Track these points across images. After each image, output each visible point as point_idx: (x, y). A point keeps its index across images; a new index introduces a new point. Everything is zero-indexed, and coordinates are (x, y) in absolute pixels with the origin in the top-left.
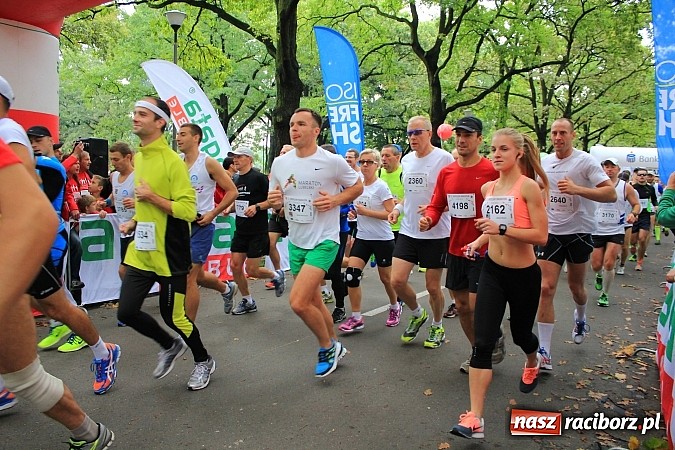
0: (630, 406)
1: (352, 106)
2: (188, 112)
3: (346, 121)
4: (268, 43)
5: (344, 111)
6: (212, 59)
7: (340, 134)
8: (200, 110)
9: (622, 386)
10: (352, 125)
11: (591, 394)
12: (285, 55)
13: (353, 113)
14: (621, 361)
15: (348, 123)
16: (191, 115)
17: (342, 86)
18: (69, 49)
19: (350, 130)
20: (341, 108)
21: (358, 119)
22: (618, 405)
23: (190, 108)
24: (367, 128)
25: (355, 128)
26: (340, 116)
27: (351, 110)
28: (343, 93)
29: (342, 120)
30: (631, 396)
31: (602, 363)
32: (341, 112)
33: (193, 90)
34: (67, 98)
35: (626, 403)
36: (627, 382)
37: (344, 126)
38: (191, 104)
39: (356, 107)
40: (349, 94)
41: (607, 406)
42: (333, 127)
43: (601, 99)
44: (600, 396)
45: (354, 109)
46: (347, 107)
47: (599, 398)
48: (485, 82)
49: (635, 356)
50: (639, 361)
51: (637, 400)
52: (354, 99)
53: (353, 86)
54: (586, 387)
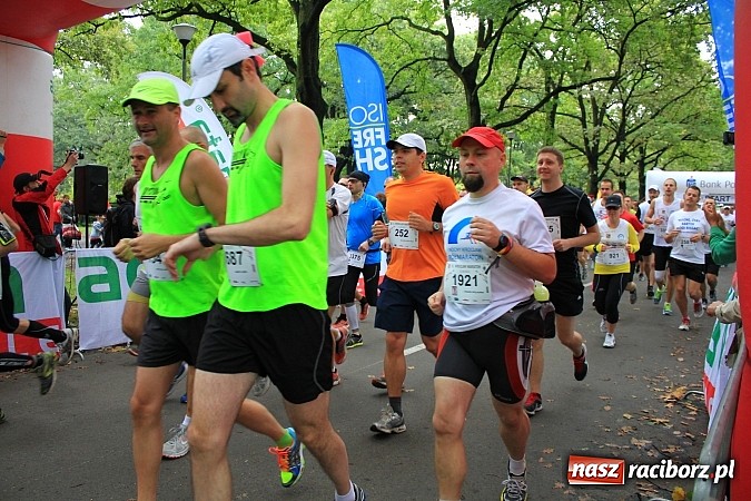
0: (676, 453)
1: (377, 130)
3: (370, 146)
4: (288, 59)
5: (369, 134)
7: (363, 161)
9: (669, 433)
10: (376, 150)
11: (634, 441)
12: (306, 72)
13: (378, 137)
14: (669, 405)
15: (373, 148)
17: (367, 108)
18: (69, 67)
19: (375, 155)
20: (366, 131)
21: (384, 143)
22: (663, 454)
25: (380, 154)
26: (364, 141)
27: (376, 133)
28: (368, 116)
29: (366, 145)
30: (678, 443)
31: (648, 407)
32: (365, 137)
33: (200, 108)
34: (67, 121)
35: (672, 450)
36: (674, 429)
37: (368, 151)
39: (382, 130)
40: (373, 117)
41: (650, 454)
42: (357, 153)
43: (657, 119)
44: (644, 443)
45: (379, 133)
46: (371, 130)
47: (643, 445)
48: (530, 100)
49: (685, 398)
50: (688, 404)
51: (683, 447)
52: (379, 121)
53: (378, 107)
54: (630, 436)
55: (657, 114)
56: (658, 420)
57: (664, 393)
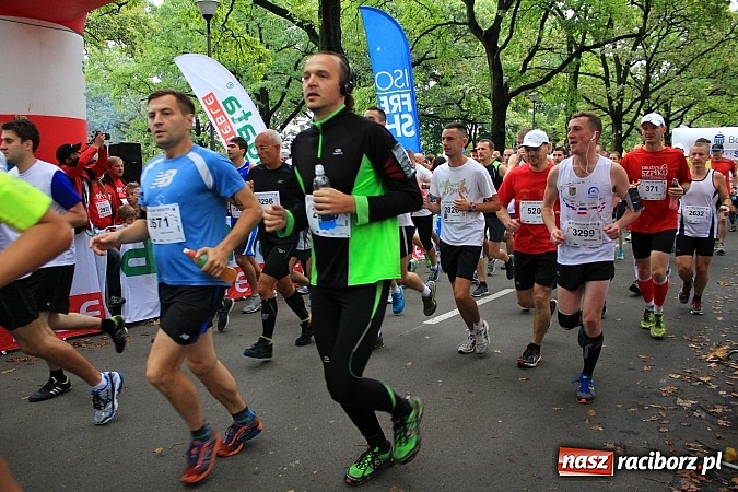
0: (724, 413)
1: (403, 96)
2: (227, 109)
3: (397, 112)
4: (310, 29)
5: (396, 101)
6: (249, 50)
7: (392, 127)
8: (240, 106)
9: (715, 393)
10: (404, 116)
11: (680, 401)
12: (329, 42)
13: (404, 103)
14: (713, 365)
15: (400, 114)
16: (231, 113)
17: (392, 74)
18: (94, 48)
19: (403, 121)
20: (392, 98)
21: (410, 109)
22: (710, 414)
23: (228, 105)
24: (421, 118)
25: (406, 120)
26: (391, 107)
27: (401, 100)
28: (394, 82)
29: (394, 110)
30: (725, 403)
31: (690, 367)
32: (392, 103)
33: (230, 86)
34: (94, 100)
35: (719, 410)
36: (719, 389)
37: (397, 117)
38: (230, 101)
39: (408, 96)
40: (399, 83)
41: (697, 415)
43: (683, 75)
44: (689, 404)
45: (405, 99)
46: (398, 96)
49: (728, 358)
50: (732, 364)
51: (731, 406)
52: (405, 87)
53: (403, 73)
54: (675, 394)
55: (684, 68)
56: (701, 380)
57: (706, 352)
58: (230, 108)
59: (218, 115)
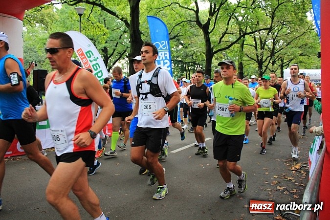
0: (297, 192)
1: (165, 52)
2: (88, 56)
3: (162, 59)
4: (126, 22)
5: (162, 54)
6: (99, 30)
8: (93, 55)
9: (293, 183)
10: (165, 61)
11: (278, 187)
12: (134, 27)
13: (166, 55)
14: (294, 172)
15: (164, 60)
16: (89, 58)
17: (160, 43)
19: (165, 64)
20: (160, 53)
21: (168, 58)
22: (291, 193)
23: (88, 54)
25: (167, 63)
28: (161, 46)
30: (298, 187)
31: (285, 173)
32: (160, 55)
33: (89, 46)
34: (29, 50)
35: (294, 191)
36: (295, 182)
37: (162, 62)
38: (89, 52)
39: (168, 53)
40: (164, 47)
42: (156, 62)
43: (289, 46)
44: (282, 188)
45: (166, 54)
47: (282, 189)
48: (232, 39)
49: (301, 169)
50: (302, 171)
51: (300, 190)
52: (166, 49)
53: (165, 43)
54: (276, 184)
55: (288, 44)
56: (289, 178)
57: (291, 166)
58: (89, 56)
59: (84, 58)
